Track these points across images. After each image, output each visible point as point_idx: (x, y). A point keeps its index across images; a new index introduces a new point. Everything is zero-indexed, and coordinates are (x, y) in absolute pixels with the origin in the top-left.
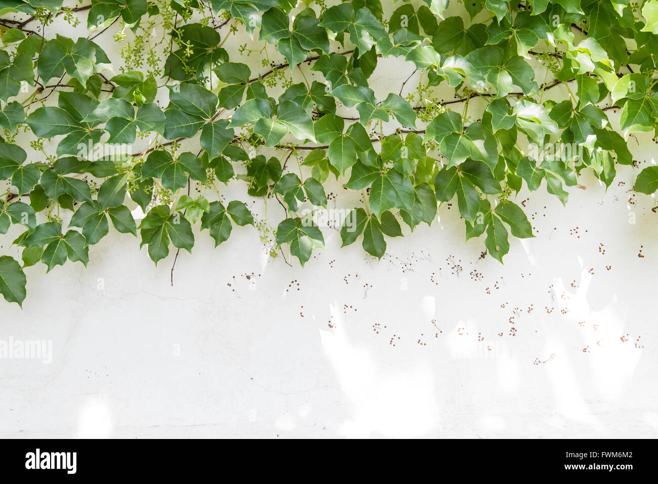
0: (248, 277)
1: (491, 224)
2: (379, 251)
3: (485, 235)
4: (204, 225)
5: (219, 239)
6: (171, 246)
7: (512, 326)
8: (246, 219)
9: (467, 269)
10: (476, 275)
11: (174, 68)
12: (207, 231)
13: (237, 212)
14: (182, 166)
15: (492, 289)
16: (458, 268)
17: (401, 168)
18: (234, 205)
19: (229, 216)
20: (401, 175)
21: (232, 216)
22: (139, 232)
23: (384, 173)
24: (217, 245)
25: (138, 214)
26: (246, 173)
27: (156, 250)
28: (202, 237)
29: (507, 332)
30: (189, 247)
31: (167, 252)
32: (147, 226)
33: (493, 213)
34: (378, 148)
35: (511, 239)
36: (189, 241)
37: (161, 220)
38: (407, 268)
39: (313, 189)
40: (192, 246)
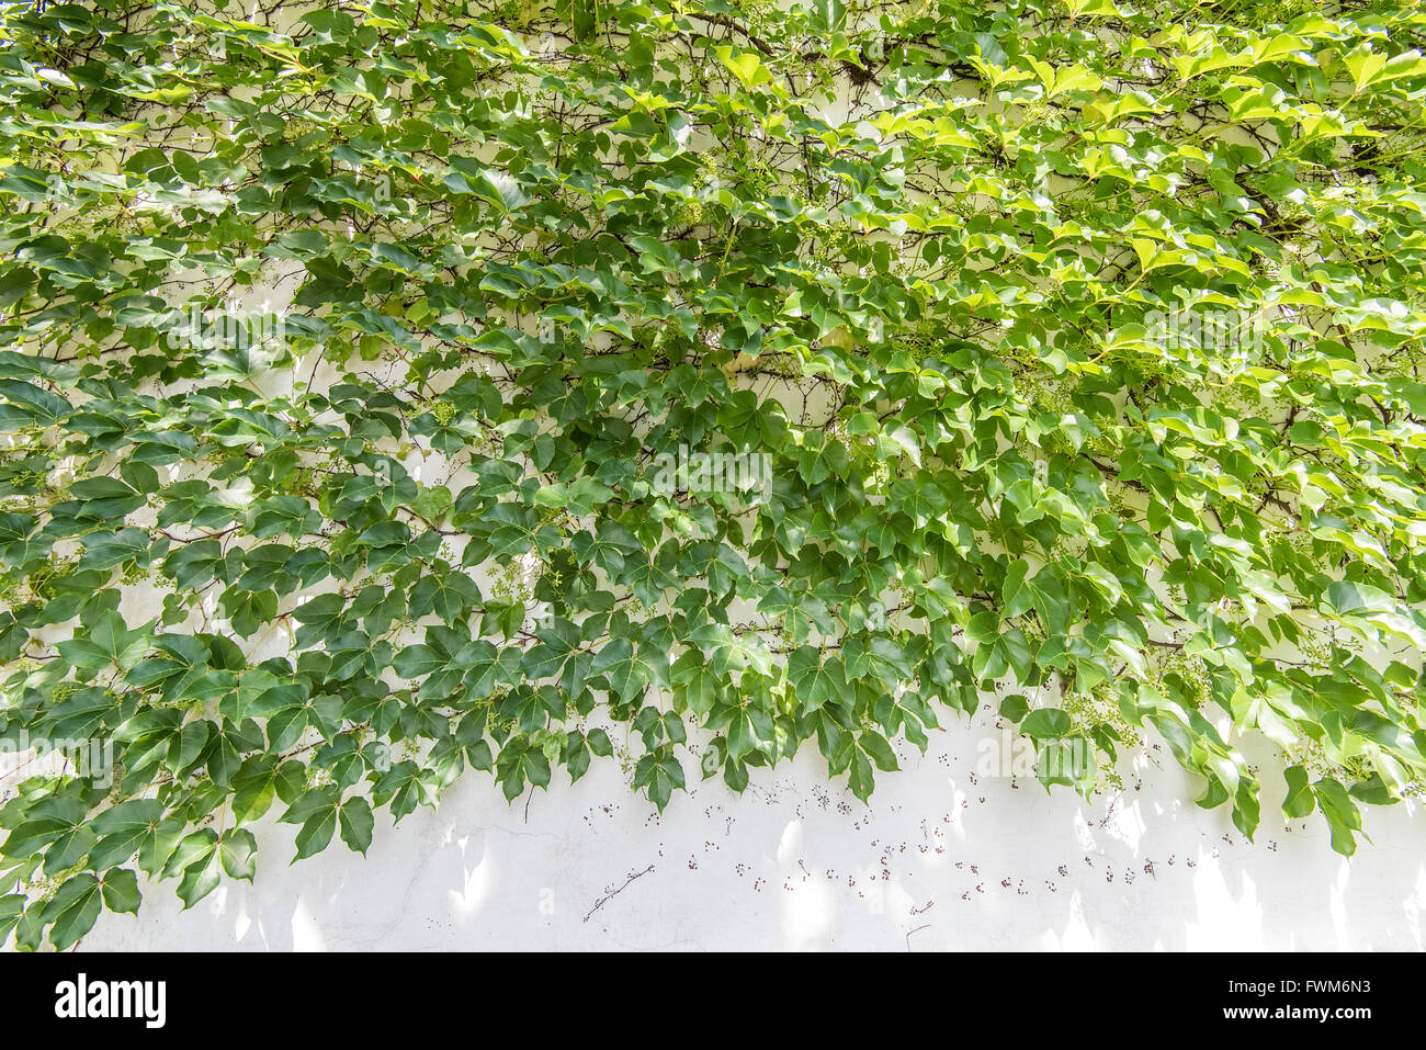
0: (606, 810)
1: (854, 758)
2: (741, 783)
3: (848, 772)
4: (562, 760)
5: (576, 774)
6: (527, 783)
7: (885, 867)
8: (606, 750)
9: (834, 800)
10: (844, 808)
11: (543, 590)
12: (565, 766)
13: (597, 741)
14: (543, 702)
15: (862, 824)
16: (824, 800)
17: (760, 701)
18: (595, 733)
19: (588, 746)
20: (761, 711)
21: (591, 745)
22: (495, 768)
23: (743, 707)
24: (573, 781)
25: (495, 749)
26: (607, 700)
27: (513, 786)
28: (560, 771)
29: (879, 875)
30: (544, 784)
31: (522, 789)
32: (504, 761)
33: (857, 744)
34: (737, 680)
35: (877, 774)
36: (545, 777)
37: (518, 752)
38: (771, 799)
39: (673, 724)
40: (548, 782)
